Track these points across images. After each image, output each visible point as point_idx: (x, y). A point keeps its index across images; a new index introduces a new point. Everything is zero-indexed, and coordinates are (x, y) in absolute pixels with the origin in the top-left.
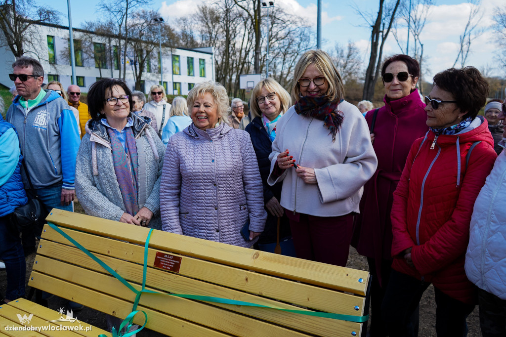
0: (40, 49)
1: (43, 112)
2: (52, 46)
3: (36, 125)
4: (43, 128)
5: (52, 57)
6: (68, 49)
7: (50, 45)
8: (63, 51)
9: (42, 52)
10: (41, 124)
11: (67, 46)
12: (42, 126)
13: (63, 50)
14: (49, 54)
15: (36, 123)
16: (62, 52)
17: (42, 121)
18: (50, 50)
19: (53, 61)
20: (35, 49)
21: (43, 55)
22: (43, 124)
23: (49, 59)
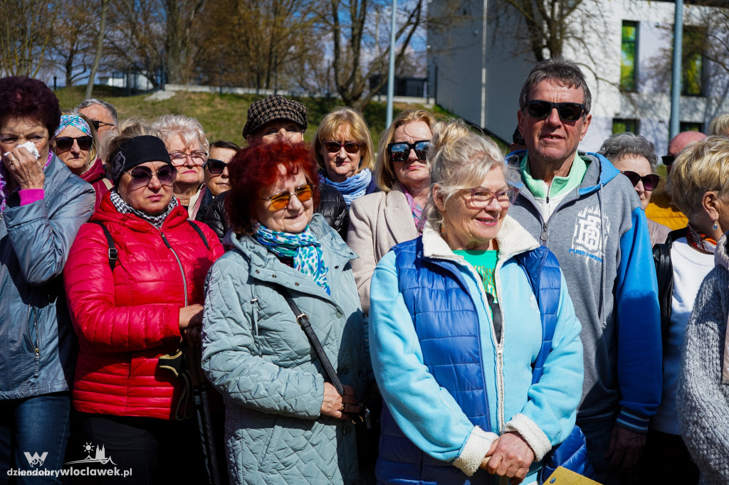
0: (601, 56)
1: (590, 211)
2: (631, 46)
3: (580, 248)
4: (596, 258)
5: (627, 74)
6: (669, 53)
7: (627, 45)
8: (656, 59)
9: (606, 63)
10: (591, 247)
11: (668, 46)
12: (593, 251)
13: (655, 56)
14: (623, 68)
15: (579, 241)
16: (652, 59)
17: (592, 236)
18: (625, 56)
19: (630, 85)
20: (590, 56)
21: (607, 71)
22: (595, 248)
23: (622, 80)
